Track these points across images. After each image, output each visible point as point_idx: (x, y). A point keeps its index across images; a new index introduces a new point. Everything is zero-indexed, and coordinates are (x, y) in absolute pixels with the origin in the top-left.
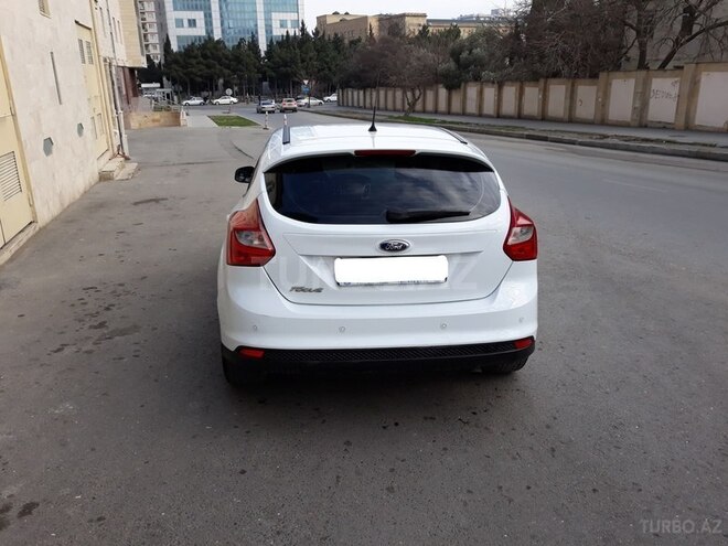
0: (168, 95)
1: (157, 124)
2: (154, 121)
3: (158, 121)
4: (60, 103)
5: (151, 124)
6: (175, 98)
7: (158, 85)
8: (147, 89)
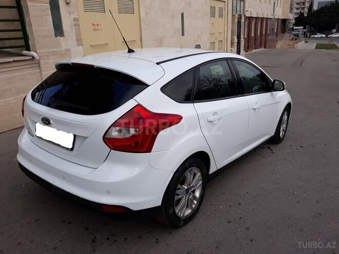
0: (305, 32)
1: (290, 47)
2: (288, 45)
3: (291, 45)
4: (183, 34)
5: (286, 47)
6: (308, 34)
7: (302, 27)
8: (296, 29)
